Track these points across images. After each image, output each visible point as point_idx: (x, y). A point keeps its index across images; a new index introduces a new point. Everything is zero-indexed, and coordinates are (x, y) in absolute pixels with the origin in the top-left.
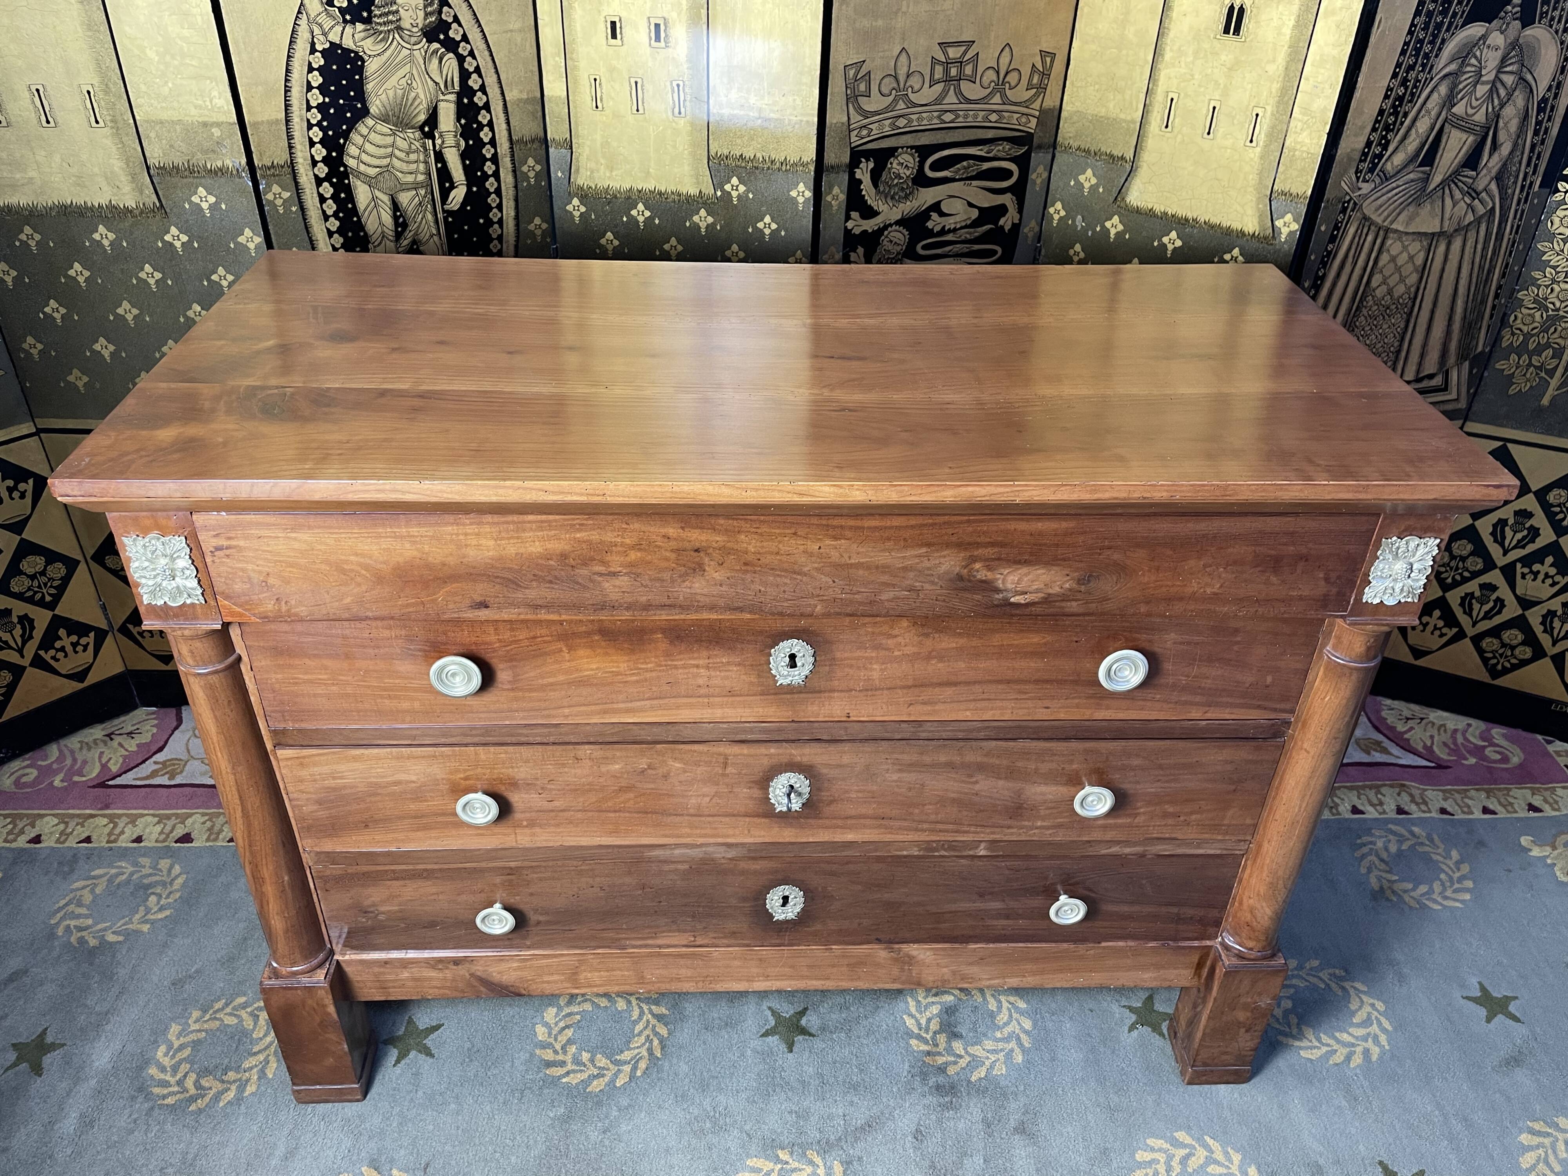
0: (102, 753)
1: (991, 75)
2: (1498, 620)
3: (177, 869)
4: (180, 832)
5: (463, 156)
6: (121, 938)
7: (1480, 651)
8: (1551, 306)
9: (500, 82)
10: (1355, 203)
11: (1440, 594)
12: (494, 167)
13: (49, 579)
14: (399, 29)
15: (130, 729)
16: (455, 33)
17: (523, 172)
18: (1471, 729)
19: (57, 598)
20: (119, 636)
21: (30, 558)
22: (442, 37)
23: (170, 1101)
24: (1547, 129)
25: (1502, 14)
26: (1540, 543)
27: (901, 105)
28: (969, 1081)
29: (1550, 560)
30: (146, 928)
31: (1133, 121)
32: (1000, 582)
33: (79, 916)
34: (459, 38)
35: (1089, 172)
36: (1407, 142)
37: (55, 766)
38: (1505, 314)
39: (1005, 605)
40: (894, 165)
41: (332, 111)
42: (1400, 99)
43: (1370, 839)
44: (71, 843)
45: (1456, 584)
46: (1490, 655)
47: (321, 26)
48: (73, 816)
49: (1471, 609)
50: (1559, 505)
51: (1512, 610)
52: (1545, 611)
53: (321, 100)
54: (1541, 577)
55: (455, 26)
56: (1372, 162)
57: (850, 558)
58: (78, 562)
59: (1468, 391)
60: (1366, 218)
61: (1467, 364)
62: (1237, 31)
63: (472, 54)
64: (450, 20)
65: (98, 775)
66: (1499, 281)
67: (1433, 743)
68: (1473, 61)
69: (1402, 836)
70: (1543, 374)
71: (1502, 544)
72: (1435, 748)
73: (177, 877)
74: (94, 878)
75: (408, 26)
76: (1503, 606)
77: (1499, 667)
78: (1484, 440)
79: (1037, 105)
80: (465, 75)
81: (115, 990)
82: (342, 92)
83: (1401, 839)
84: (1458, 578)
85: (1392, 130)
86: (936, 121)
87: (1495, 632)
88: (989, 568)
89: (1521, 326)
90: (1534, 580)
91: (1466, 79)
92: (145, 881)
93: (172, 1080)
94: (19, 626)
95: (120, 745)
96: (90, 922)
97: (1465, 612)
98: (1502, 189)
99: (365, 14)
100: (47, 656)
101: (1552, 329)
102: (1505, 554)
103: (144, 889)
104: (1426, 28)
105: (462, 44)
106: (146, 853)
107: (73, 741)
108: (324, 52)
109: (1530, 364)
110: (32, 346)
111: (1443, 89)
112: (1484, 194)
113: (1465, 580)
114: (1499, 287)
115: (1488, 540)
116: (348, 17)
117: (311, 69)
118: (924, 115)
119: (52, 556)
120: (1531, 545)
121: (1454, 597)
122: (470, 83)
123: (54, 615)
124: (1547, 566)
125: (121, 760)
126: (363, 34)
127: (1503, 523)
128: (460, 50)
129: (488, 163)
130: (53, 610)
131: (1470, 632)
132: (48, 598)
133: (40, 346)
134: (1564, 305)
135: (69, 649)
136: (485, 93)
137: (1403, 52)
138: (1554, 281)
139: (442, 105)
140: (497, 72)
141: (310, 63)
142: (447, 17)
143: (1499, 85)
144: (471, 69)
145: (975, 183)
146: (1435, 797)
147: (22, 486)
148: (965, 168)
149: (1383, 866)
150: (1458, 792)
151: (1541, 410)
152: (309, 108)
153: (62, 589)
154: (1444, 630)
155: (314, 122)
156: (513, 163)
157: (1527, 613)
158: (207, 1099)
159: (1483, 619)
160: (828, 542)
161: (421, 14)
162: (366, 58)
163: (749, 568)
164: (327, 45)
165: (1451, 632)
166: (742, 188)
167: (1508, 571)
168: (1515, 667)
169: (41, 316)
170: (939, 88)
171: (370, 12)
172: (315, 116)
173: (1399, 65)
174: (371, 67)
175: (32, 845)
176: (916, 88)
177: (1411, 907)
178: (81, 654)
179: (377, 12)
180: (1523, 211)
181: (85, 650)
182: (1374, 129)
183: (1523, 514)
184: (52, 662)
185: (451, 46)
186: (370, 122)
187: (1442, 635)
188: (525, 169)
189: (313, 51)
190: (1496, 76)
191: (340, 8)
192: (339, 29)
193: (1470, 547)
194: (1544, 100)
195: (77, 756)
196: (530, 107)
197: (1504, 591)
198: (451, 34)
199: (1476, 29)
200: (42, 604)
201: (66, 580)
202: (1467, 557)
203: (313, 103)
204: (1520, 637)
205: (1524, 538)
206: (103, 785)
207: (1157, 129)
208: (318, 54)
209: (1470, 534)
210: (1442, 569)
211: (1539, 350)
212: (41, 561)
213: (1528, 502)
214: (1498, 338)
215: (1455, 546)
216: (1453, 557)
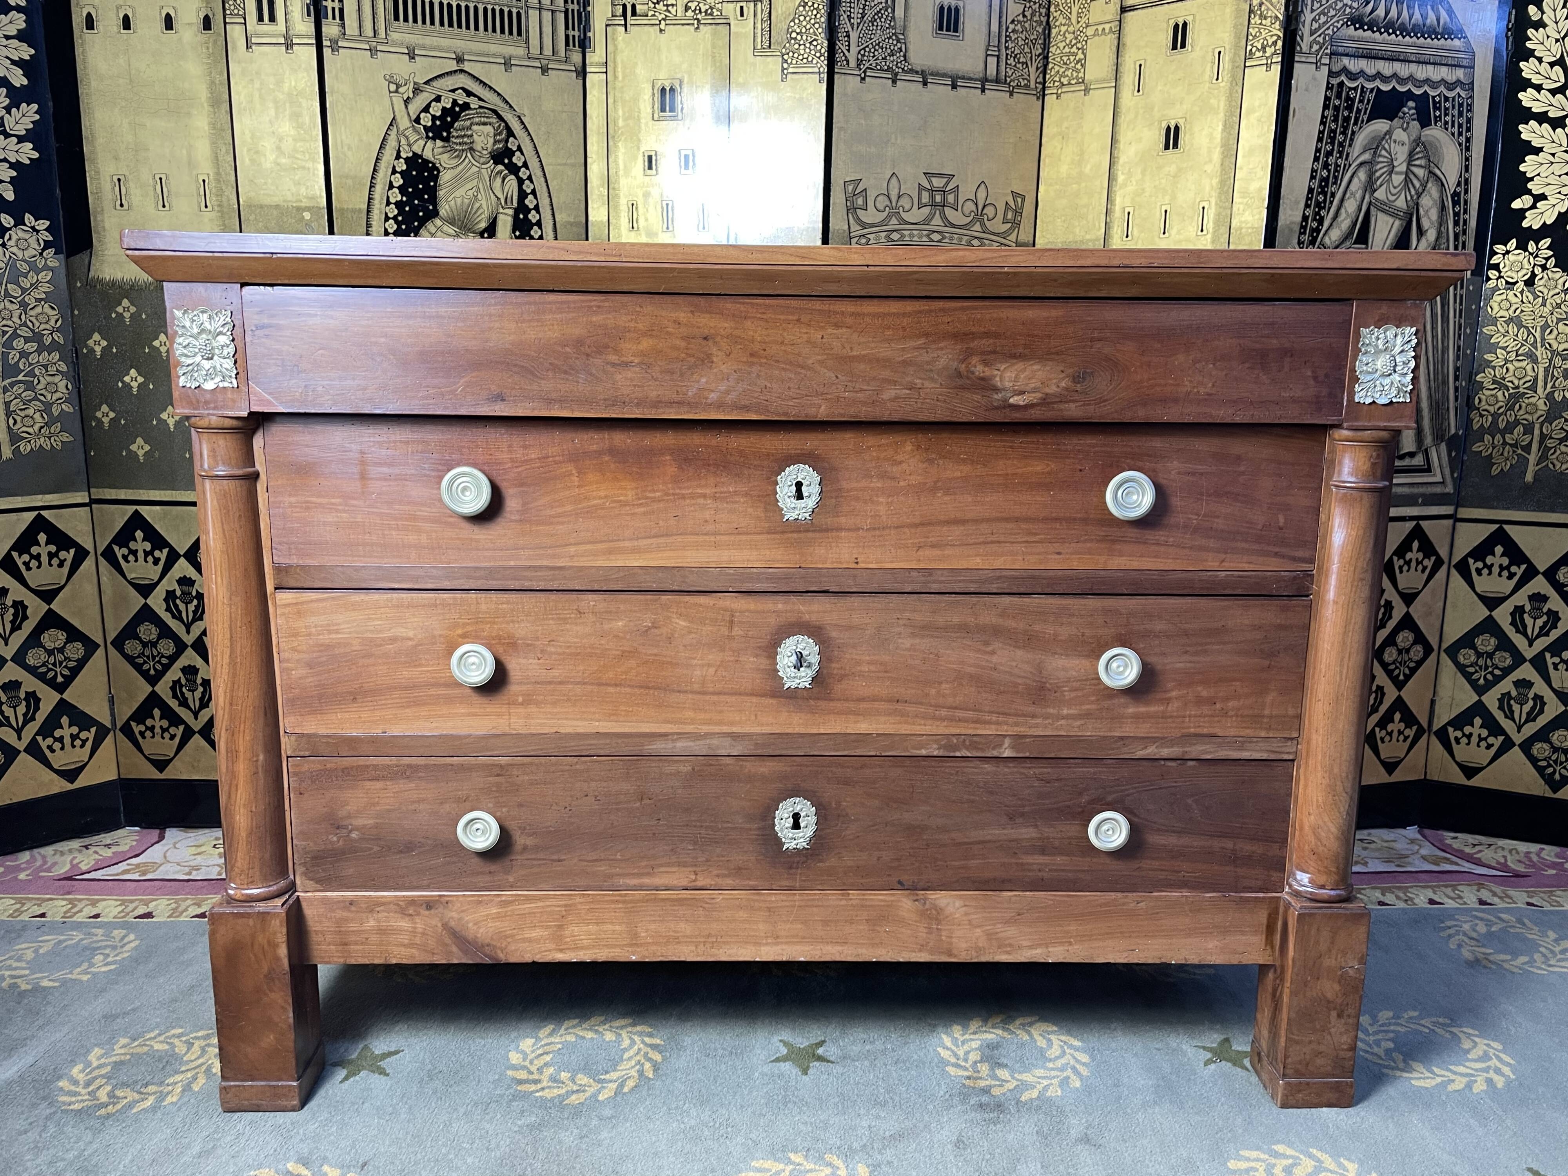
0: (75, 858)
1: (970, 206)
2: (1542, 721)
3: (131, 937)
4: (141, 910)
6: (57, 985)
7: (1534, 761)
8: (1510, 384)
9: (552, 205)
11: (1476, 698)
13: (66, 658)
14: (472, 149)
15: (108, 842)
16: (517, 159)
18: (1544, 852)
19: (69, 680)
20: (120, 735)
21: (53, 631)
22: (506, 161)
23: (75, 1107)
24: (1465, 221)
25: (1401, 114)
26: (1562, 627)
27: (894, 221)
28: (1018, 1102)
30: (85, 978)
31: (1098, 239)
32: (998, 379)
33: (16, 968)
34: (520, 164)
36: (1340, 219)
37: (23, 866)
38: (1468, 397)
39: (1004, 408)
41: (407, 209)
42: (1326, 180)
43: (1455, 923)
45: (1489, 685)
46: (1544, 763)
47: (407, 138)
48: (30, 899)
49: (1512, 712)
51: (1554, 707)
53: (399, 198)
55: (518, 154)
56: (1311, 235)
57: (851, 348)
58: (98, 646)
59: (1452, 475)
61: (1443, 446)
62: (1176, 145)
63: (530, 178)
64: (515, 149)
65: (66, 872)
66: (1455, 363)
67: (1506, 860)
68: (1384, 153)
69: (1489, 921)
70: (1520, 451)
71: (1525, 634)
72: (1509, 863)
73: (130, 942)
74: (41, 942)
75: (479, 149)
76: (1543, 704)
77: (1557, 777)
78: (1480, 525)
79: (1013, 237)
80: (522, 195)
81: (39, 1023)
82: (418, 194)
83: (1489, 924)
84: (1489, 677)
85: (1324, 208)
86: (925, 239)
87: (1542, 735)
88: (986, 363)
89: (1487, 407)
91: (1381, 169)
92: (94, 945)
93: (83, 1091)
94: (24, 703)
96: (27, 972)
97: (1506, 717)
99: (445, 134)
100: (44, 744)
101: (1517, 406)
102: (1530, 645)
103: (91, 950)
104: (1336, 120)
105: (523, 169)
106: (102, 925)
107: (48, 850)
108: (407, 160)
109: (1505, 443)
110: (105, 414)
111: (1362, 175)
113: (1498, 680)
114: (1457, 369)
115: (1510, 632)
116: (431, 134)
117: (394, 172)
118: (915, 232)
119: (74, 634)
120: (1554, 631)
121: (1491, 700)
122: (527, 202)
123: (62, 699)
125: (93, 863)
126: (441, 150)
127: (1519, 610)
128: (521, 174)
130: (62, 693)
131: (1518, 739)
132: (60, 679)
133: (112, 415)
134: (1522, 382)
135: (68, 740)
136: (538, 212)
137: (1320, 140)
138: (1506, 361)
139: (501, 217)
140: (550, 197)
141: (394, 167)
142: (512, 144)
143: (1412, 177)
144: (529, 191)
146: (1520, 897)
147: (63, 554)
149: (1473, 943)
150: (1544, 892)
151: (1527, 487)
152: (388, 203)
153: (75, 672)
154: (1490, 741)
155: (391, 215)
158: (119, 1106)
159: (1526, 722)
160: (830, 331)
161: (491, 141)
162: (441, 169)
163: (755, 360)
164: (410, 155)
165: (1497, 741)
167: (1538, 663)
169: (120, 384)
170: (926, 210)
171: (449, 133)
172: (393, 211)
173: (1318, 150)
174: (445, 177)
176: (907, 207)
177: (1513, 972)
178: (78, 749)
179: (455, 134)
180: (1461, 296)
181: (82, 746)
182: (1307, 206)
183: (1538, 599)
184: (47, 752)
185: (513, 169)
186: (438, 222)
187: (1489, 746)
189: (398, 157)
190: (1408, 168)
191: (425, 127)
192: (422, 142)
193: (1493, 641)
194: (1456, 194)
195: (48, 859)
196: (575, 229)
198: (514, 160)
199: (1380, 126)
200: (52, 683)
201: (82, 663)
202: (1494, 653)
203: (392, 200)
205: (1545, 624)
206: (70, 878)
207: (1119, 241)
208: (402, 160)
209: (1489, 626)
210: (1472, 670)
211: (1510, 428)
212: (62, 636)
213: (1539, 585)
214: (1470, 421)
215: (1478, 641)
216: (1479, 655)
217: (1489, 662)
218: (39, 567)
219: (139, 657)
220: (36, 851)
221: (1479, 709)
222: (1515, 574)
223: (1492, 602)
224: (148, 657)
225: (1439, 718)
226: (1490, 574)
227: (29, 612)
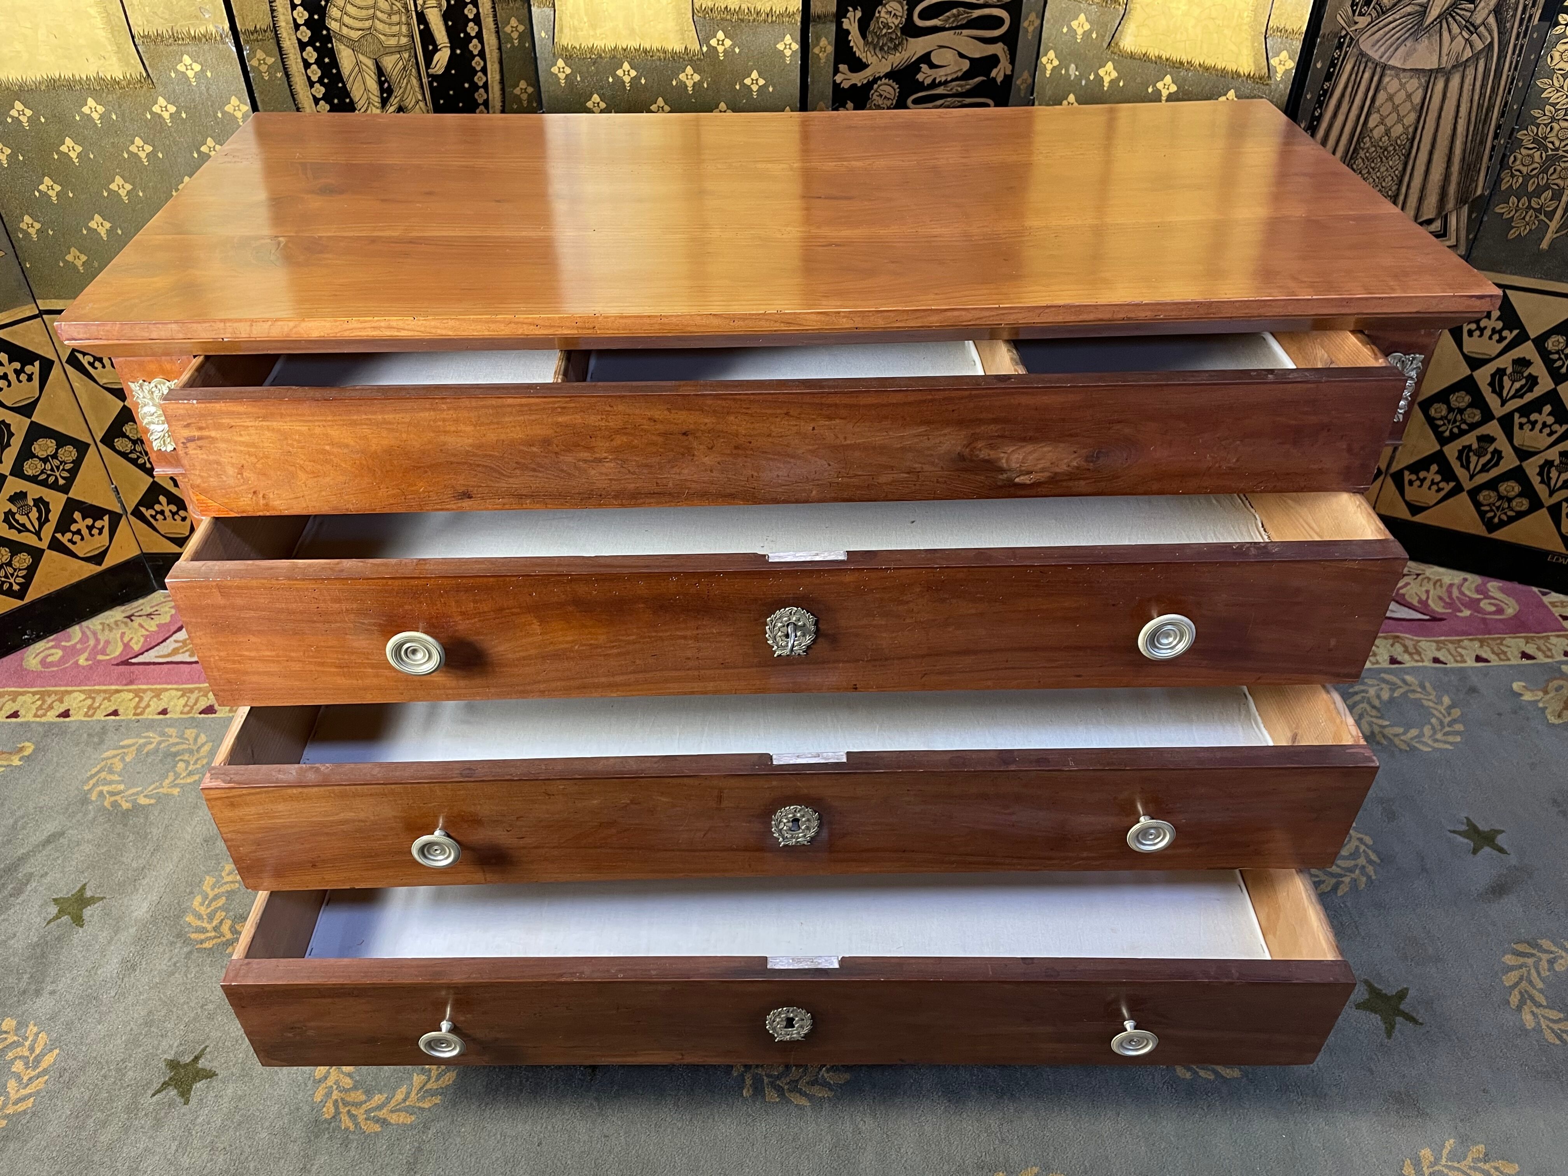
0: (123, 634)
2: (1494, 473)
3: (203, 738)
4: (203, 704)
5: (446, 17)
6: (153, 801)
7: (1477, 505)
8: (1550, 146)
10: (1352, 39)
11: (1438, 447)
12: (476, 28)
13: (61, 463)
15: (150, 611)
17: (505, 33)
18: (1466, 584)
19: (70, 481)
20: (132, 519)
21: (41, 441)
23: (207, 945)
26: (1538, 391)
29: (1548, 408)
30: (176, 791)
32: (1004, 461)
33: (111, 783)
35: (1082, 17)
37: (79, 646)
38: (1504, 155)
40: (883, 14)
43: (1362, 688)
44: (100, 716)
45: (1453, 437)
46: (1487, 508)
48: (99, 692)
49: (1468, 462)
50: (1557, 352)
51: (1510, 461)
52: (1542, 462)
54: (1539, 426)
58: (88, 445)
59: (1467, 236)
60: (1362, 54)
61: (1465, 209)
65: (121, 654)
66: (1498, 120)
67: (1428, 598)
69: (1394, 684)
70: (1542, 217)
71: (1500, 395)
72: (1430, 602)
73: (203, 745)
74: (123, 747)
76: (1500, 458)
77: (1496, 520)
81: (150, 847)
83: (1393, 687)
84: (1456, 430)
87: (1492, 485)
88: (992, 447)
89: (1521, 168)
90: (1531, 430)
92: (173, 750)
93: (209, 927)
94: (34, 509)
95: (141, 626)
96: (122, 787)
97: (1462, 466)
98: (1500, 22)
100: (64, 539)
101: (1551, 170)
102: (1503, 405)
103: (171, 757)
106: (172, 723)
107: (95, 623)
109: (1530, 207)
110: (29, 225)
112: (1482, 28)
113: (1463, 433)
114: (1498, 127)
115: (1486, 391)
119: (62, 440)
120: (1529, 394)
121: (1451, 451)
123: (68, 498)
124: (1545, 415)
125: (142, 639)
127: (1501, 372)
129: (471, 24)
130: (67, 493)
131: (1468, 485)
132: (61, 482)
133: (37, 226)
134: (1563, 144)
135: (85, 532)
138: (1553, 119)
145: (965, 32)
146: (1428, 647)
147: (28, 369)
148: (954, 16)
149: (1374, 713)
150: (1452, 642)
151: (1541, 254)
153: (74, 472)
154: (1442, 485)
156: (496, 24)
157: (1524, 464)
159: (1481, 471)
163: (740, 452)
165: (1447, 487)
166: (728, 43)
167: (1506, 423)
168: (1511, 520)
169: (37, 194)
175: (62, 719)
177: (1401, 750)
178: (97, 536)
180: (1522, 46)
181: (100, 533)
183: (1522, 363)
184: (69, 545)
187: (1439, 490)
188: (508, 29)
193: (1468, 399)
195: (100, 637)
197: (1502, 443)
200: (55, 486)
201: (78, 463)
202: (1465, 409)
204: (1517, 489)
205: (1522, 387)
206: (126, 663)
209: (1468, 385)
210: (1440, 423)
211: (1538, 192)
212: (51, 444)
213: (1527, 350)
214: (1498, 181)
215: (1453, 398)
216: (1450, 410)
217: (1459, 417)
218: (9, 385)
219: (131, 452)
220: (84, 624)
221: (1439, 458)
222: (1506, 338)
223: (1475, 363)
224: (141, 453)
225: (1398, 463)
226: (1481, 335)
227: (12, 429)
